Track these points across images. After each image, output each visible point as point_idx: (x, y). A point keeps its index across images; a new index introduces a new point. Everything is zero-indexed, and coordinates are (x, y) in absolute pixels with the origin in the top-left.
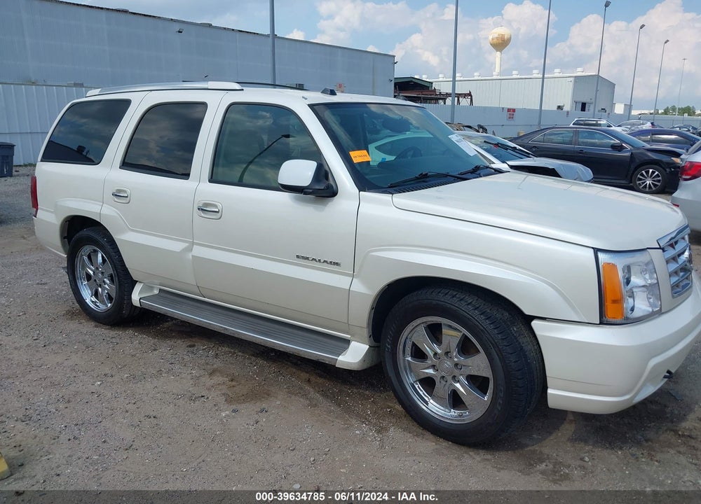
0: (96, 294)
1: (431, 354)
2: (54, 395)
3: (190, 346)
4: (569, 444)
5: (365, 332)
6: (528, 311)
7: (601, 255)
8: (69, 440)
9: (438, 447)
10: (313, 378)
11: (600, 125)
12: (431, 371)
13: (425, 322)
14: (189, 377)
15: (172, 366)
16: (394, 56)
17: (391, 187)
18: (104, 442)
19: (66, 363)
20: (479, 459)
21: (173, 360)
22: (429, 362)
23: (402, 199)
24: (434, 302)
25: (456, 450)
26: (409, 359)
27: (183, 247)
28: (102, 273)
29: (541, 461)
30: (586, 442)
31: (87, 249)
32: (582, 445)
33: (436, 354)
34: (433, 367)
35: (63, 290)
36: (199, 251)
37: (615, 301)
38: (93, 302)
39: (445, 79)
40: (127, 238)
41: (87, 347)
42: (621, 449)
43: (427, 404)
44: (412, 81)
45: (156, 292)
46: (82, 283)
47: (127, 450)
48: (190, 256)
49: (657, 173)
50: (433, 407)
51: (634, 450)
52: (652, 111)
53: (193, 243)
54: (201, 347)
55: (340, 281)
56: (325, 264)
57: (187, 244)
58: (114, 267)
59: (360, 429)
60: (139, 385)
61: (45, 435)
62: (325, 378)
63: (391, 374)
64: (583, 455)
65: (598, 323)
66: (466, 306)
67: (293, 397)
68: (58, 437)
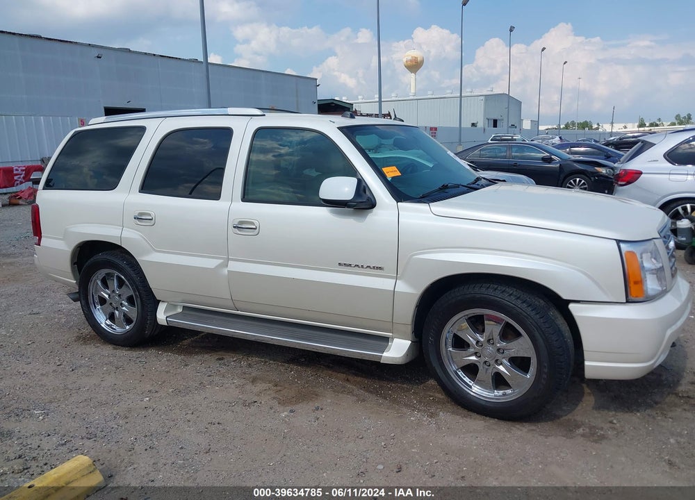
0: (112, 317)
1: (474, 342)
2: (108, 413)
3: (220, 359)
4: (595, 412)
5: (409, 329)
6: (565, 296)
7: (622, 245)
8: (146, 450)
9: (487, 424)
10: (350, 377)
11: (515, 140)
12: (473, 358)
13: (467, 315)
14: (233, 386)
15: (211, 378)
16: (316, 79)
17: (423, 197)
18: (182, 448)
19: (104, 384)
20: (526, 430)
21: (210, 373)
22: (472, 350)
23: (437, 207)
24: (478, 296)
25: (504, 426)
26: (451, 349)
27: (217, 264)
28: (119, 296)
29: (578, 427)
30: (608, 409)
31: (102, 273)
32: (606, 411)
33: (478, 342)
34: (476, 354)
35: (61, 318)
36: (234, 266)
37: (636, 283)
38: (108, 325)
39: (364, 101)
40: (151, 259)
41: (117, 368)
42: (638, 411)
43: (471, 388)
44: (333, 103)
45: (180, 310)
46: (95, 307)
47: (207, 453)
48: (225, 271)
49: (583, 181)
50: (476, 390)
51: (649, 411)
52: (555, 126)
53: (228, 259)
54: (231, 359)
55: (385, 284)
56: (368, 269)
57: (222, 261)
58: (136, 288)
59: (414, 417)
60: (187, 397)
61: (119, 448)
62: (362, 377)
63: (435, 364)
64: (610, 419)
65: (625, 301)
66: (508, 297)
67: (341, 395)
68: (134, 449)
